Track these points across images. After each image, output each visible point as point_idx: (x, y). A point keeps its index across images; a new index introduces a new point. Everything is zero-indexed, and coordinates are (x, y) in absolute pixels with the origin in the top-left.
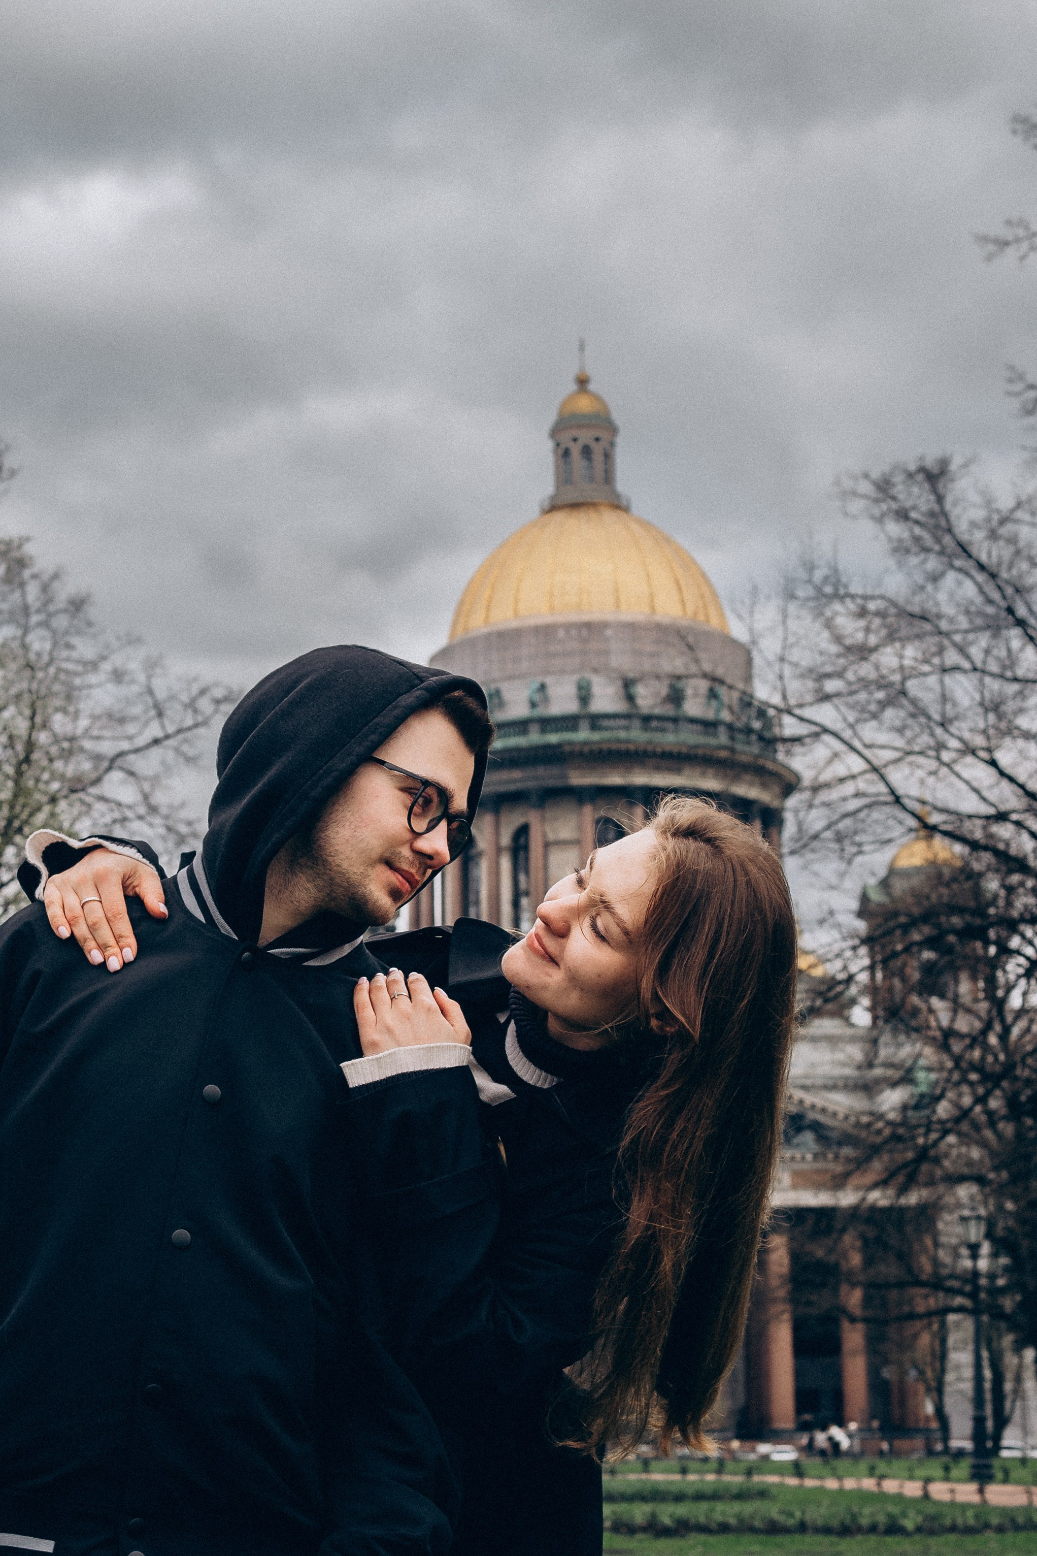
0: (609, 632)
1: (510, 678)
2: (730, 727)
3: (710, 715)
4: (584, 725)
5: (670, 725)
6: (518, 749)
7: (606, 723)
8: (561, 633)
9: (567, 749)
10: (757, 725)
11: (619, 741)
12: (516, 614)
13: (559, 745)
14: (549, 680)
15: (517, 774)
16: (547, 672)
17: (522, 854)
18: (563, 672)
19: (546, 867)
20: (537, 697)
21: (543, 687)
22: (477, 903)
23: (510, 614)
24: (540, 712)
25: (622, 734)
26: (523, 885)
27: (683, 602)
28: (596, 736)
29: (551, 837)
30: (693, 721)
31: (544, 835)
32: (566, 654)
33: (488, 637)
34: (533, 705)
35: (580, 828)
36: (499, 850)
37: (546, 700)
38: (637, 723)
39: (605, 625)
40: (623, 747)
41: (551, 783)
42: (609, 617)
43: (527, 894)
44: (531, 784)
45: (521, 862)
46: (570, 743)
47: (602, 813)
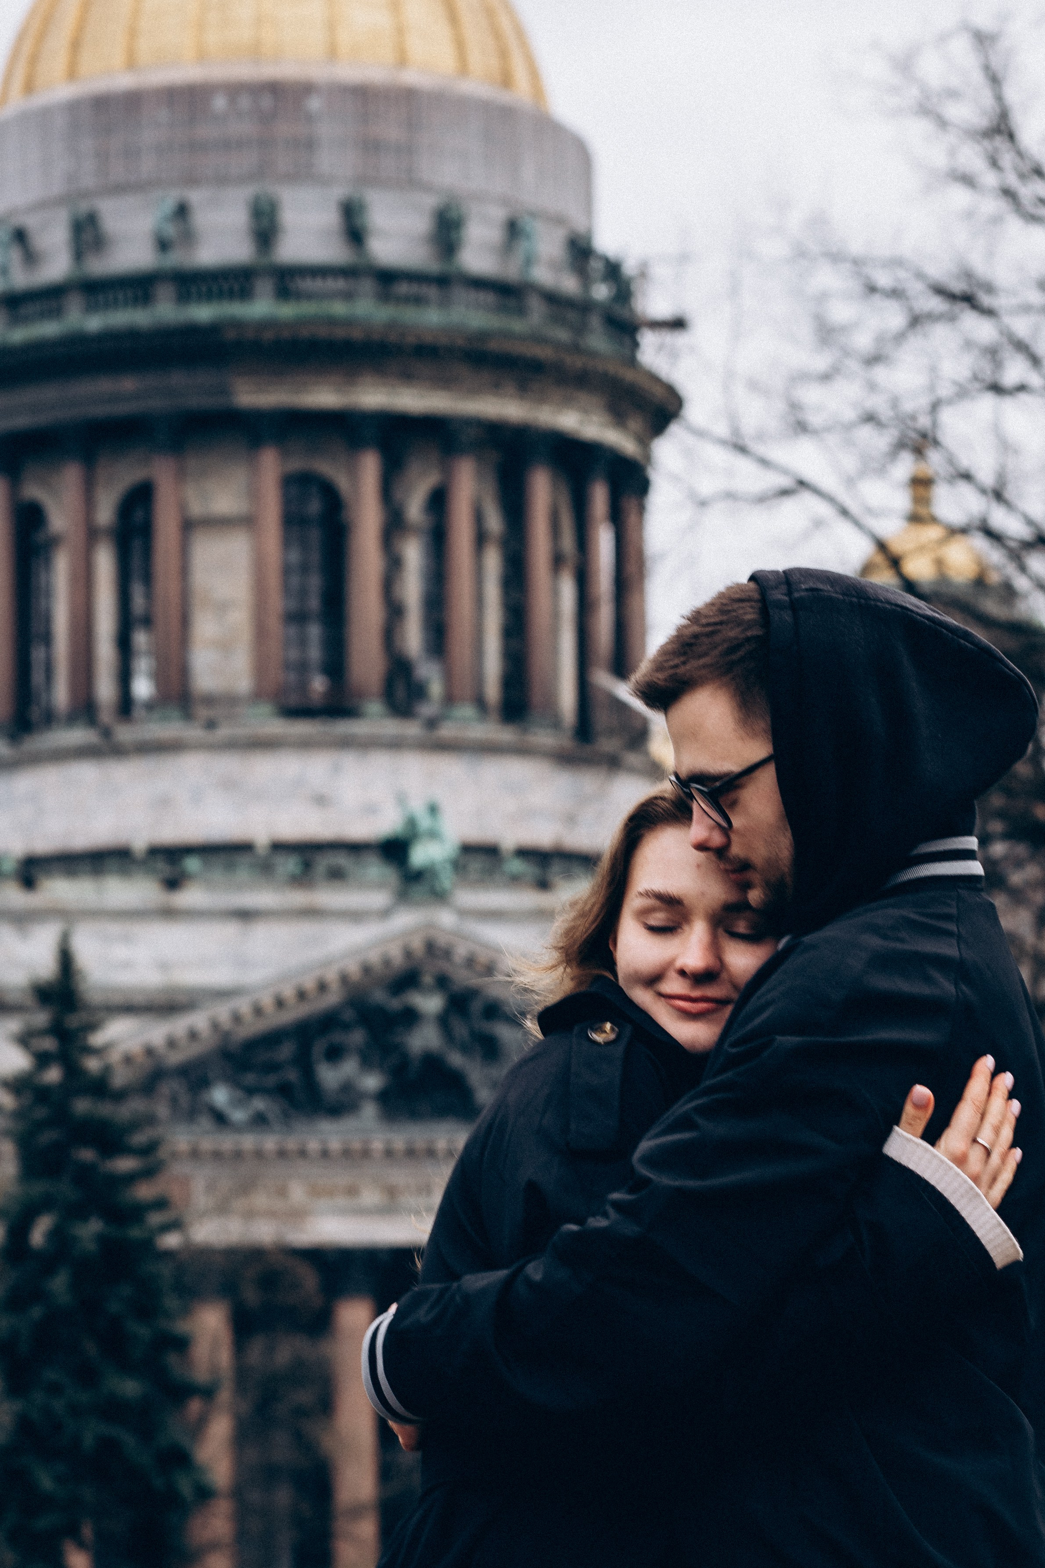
0: (315, 104)
1: (119, 189)
2: (553, 298)
3: (511, 272)
4: (264, 287)
5: (432, 292)
6: (133, 334)
7: (308, 284)
8: (220, 103)
9: (231, 335)
10: (601, 292)
11: (332, 321)
12: (131, 64)
13: (213, 329)
14: (196, 197)
15: (128, 384)
16: (192, 180)
17: (137, 544)
18: (222, 180)
19: (184, 571)
20: (171, 230)
21: (182, 211)
22: (47, 639)
23: (118, 59)
24: (176, 259)
25: (339, 309)
26: (138, 602)
27: (460, 46)
28: (287, 311)
29: (196, 509)
30: (479, 283)
31: (182, 507)
32: (228, 145)
33: (73, 107)
34: (163, 245)
35: (254, 494)
36: (92, 534)
37: (188, 237)
38: (367, 285)
39: (306, 89)
40: (340, 333)
41: (197, 401)
42: (319, 73)
43: (147, 621)
44: (156, 404)
45: (136, 562)
46: (237, 324)
47: (297, 464)
